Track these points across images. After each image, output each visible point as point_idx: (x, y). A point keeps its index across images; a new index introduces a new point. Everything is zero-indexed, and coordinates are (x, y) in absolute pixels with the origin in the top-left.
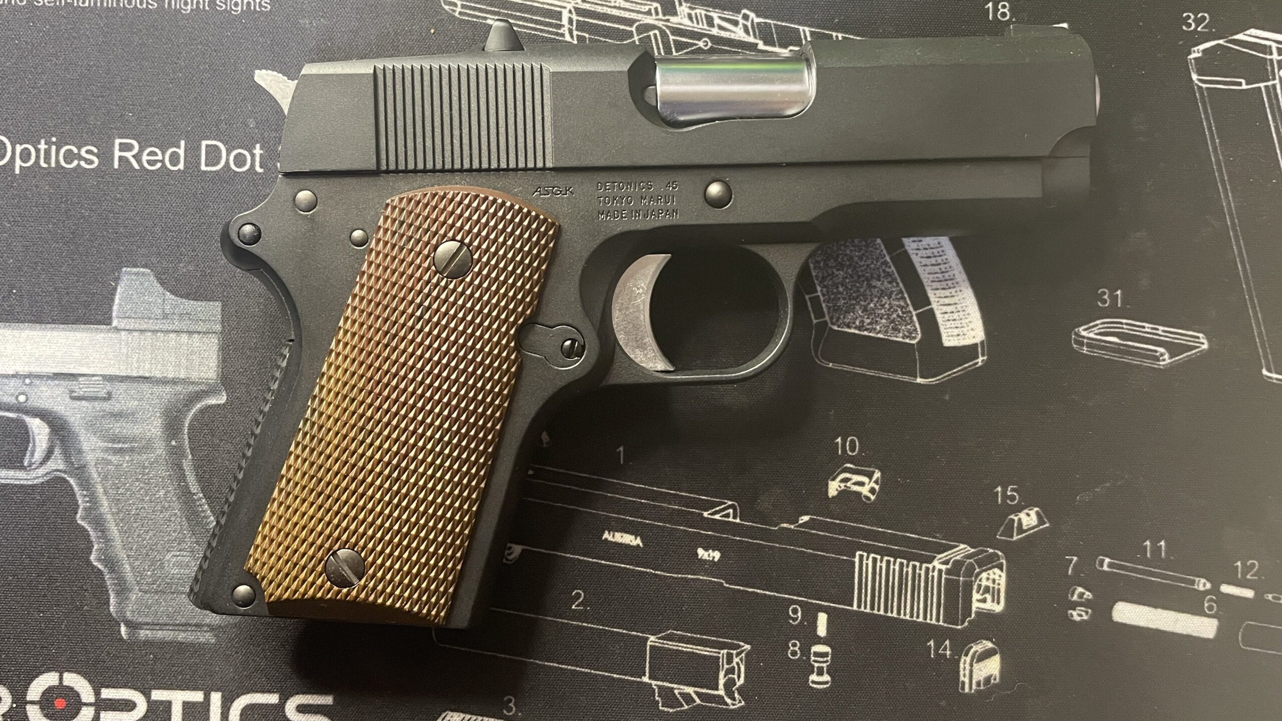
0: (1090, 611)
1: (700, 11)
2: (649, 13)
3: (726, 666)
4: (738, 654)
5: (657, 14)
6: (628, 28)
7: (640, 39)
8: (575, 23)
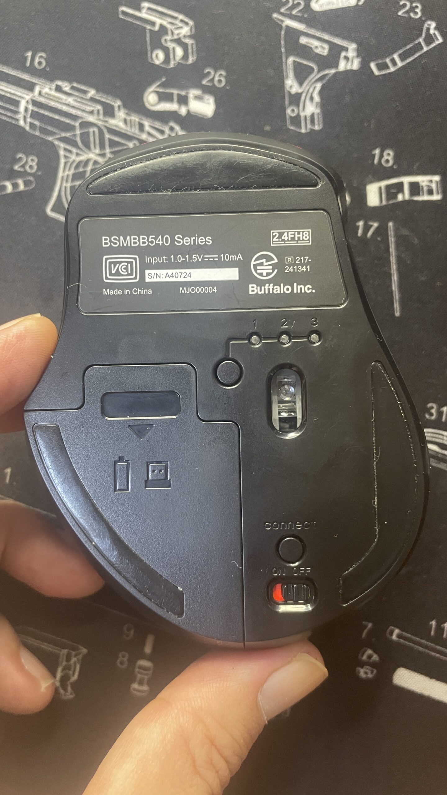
0: (375, 671)
1: (135, 118)
2: (92, 113)
3: (64, 663)
4: (76, 656)
6: (72, 123)
7: (81, 134)
8: (30, 112)
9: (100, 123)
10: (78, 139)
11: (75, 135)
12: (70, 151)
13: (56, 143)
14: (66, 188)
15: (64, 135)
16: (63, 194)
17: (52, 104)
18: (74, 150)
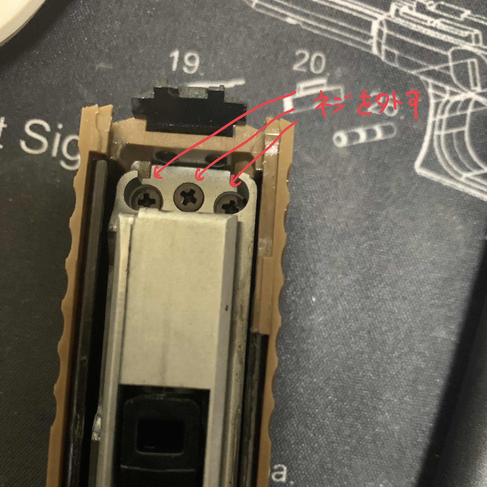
2: (468, 39)
5: (477, 41)
6: (443, 52)
7: (455, 66)
8: (384, 37)
9: (479, 52)
10: (452, 74)
11: (447, 68)
12: (443, 90)
13: (422, 78)
14: (439, 137)
15: (431, 67)
16: (435, 144)
17: (414, 27)
18: (448, 88)
